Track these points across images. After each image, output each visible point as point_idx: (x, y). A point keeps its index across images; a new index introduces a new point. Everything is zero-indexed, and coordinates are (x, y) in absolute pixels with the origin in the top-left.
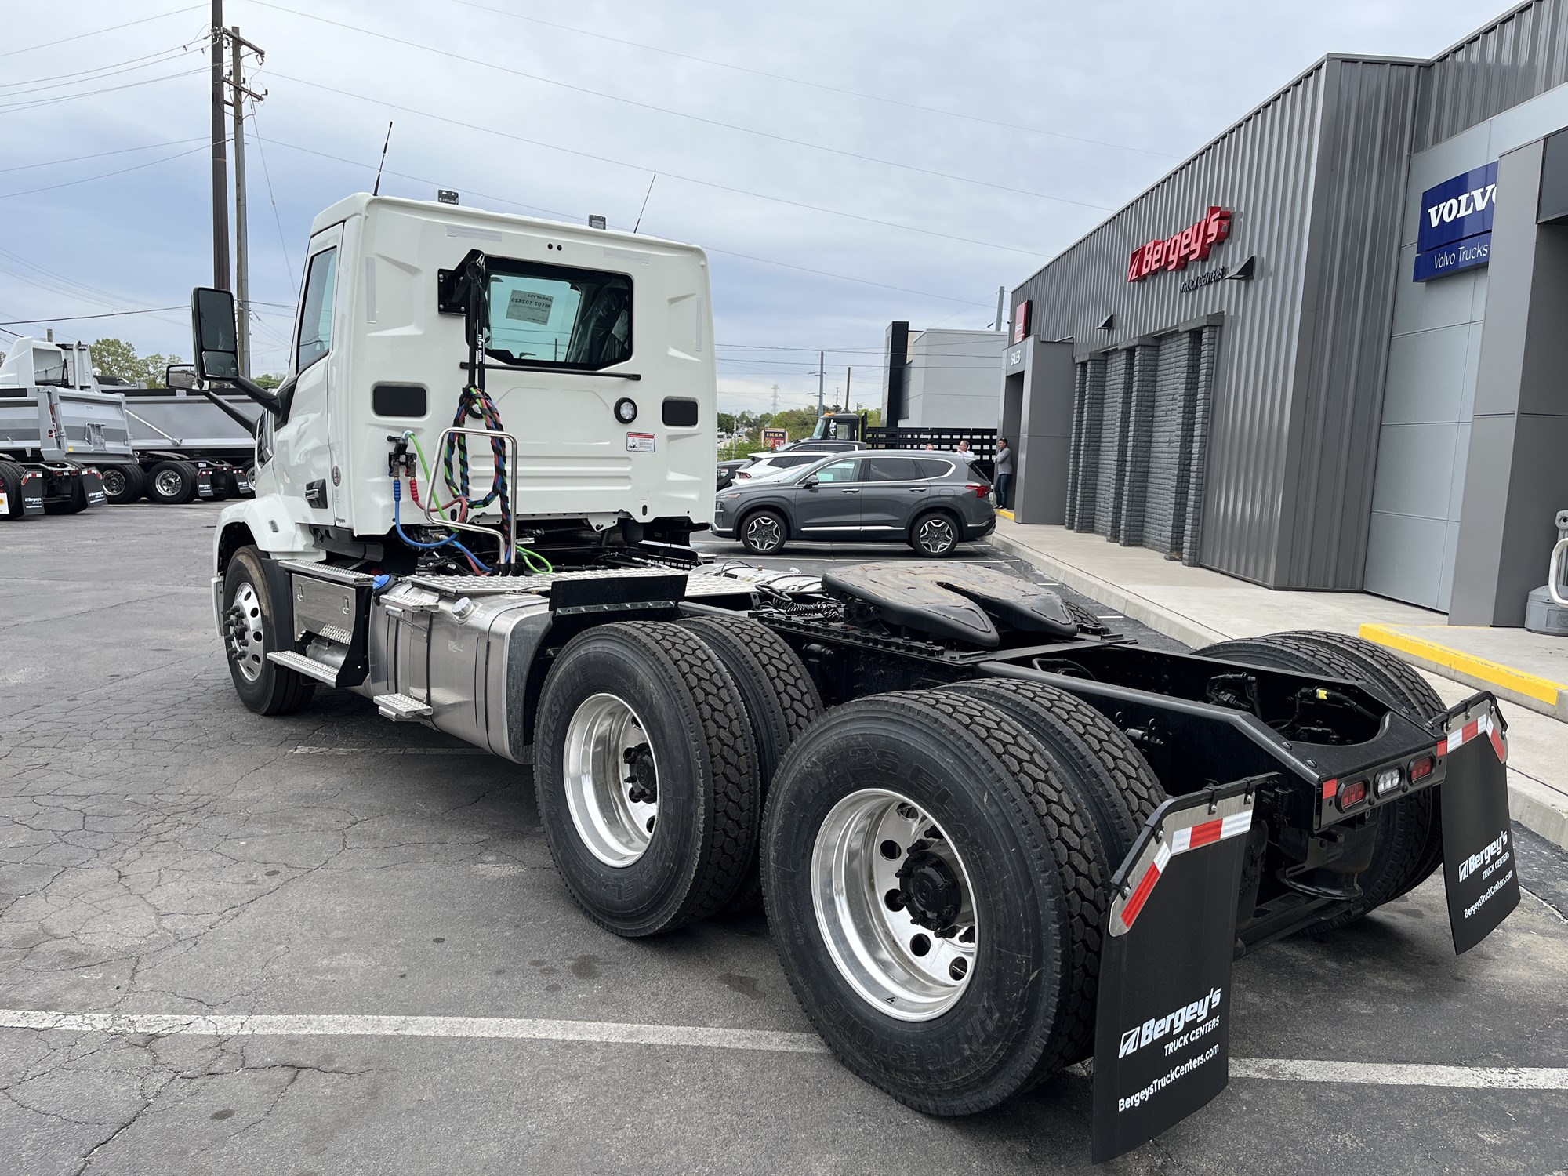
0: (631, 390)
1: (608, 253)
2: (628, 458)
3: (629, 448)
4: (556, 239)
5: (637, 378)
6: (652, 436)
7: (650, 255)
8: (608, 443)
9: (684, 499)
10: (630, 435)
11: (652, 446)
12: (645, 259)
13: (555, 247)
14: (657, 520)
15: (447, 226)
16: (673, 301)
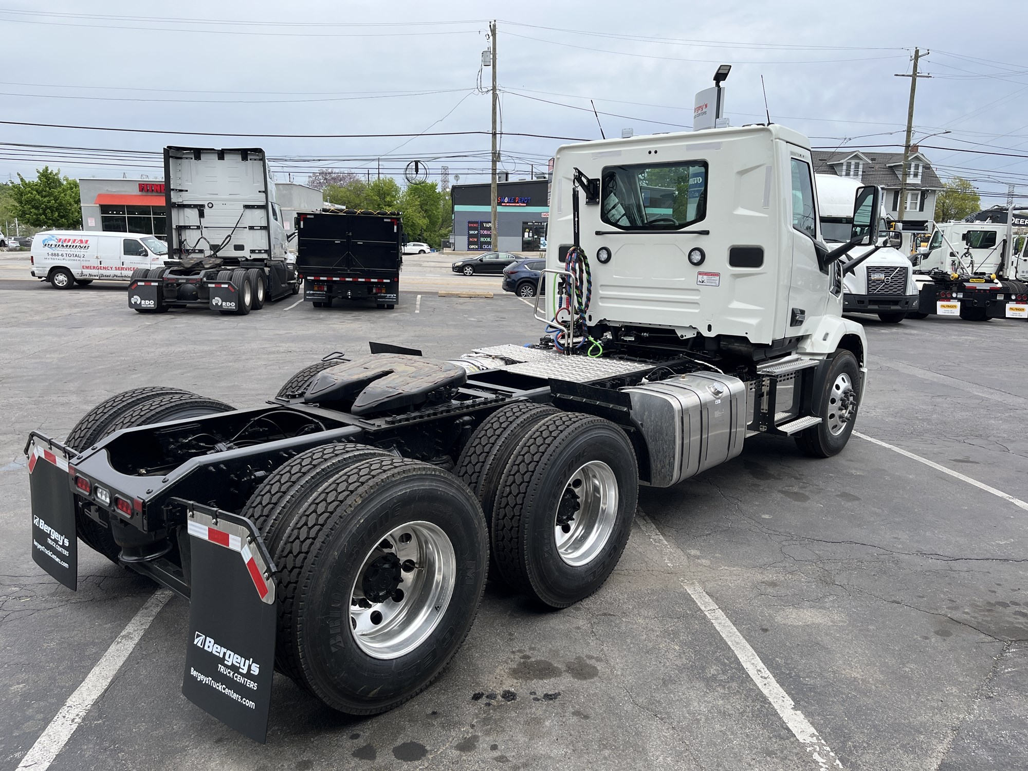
0: (702, 242)
1: (689, 148)
2: (698, 290)
3: (699, 283)
4: (652, 147)
5: (706, 233)
6: (717, 275)
7: (722, 142)
8: (683, 279)
9: (741, 322)
10: (700, 273)
11: (717, 282)
12: (717, 146)
13: (653, 152)
14: (719, 336)
15: (592, 153)
16: (742, 173)
